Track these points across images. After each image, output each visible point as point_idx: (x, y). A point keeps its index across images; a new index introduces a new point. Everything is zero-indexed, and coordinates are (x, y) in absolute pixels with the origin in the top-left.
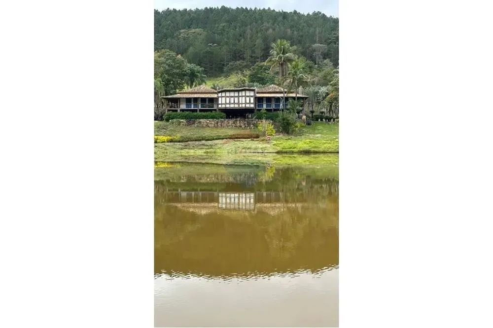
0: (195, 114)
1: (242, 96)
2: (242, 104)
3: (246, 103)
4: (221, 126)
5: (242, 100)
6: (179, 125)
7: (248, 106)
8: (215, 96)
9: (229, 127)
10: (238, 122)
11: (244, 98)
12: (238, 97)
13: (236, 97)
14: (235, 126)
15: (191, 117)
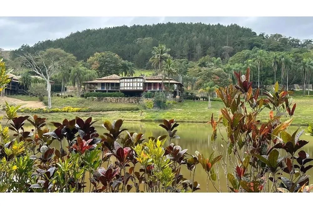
0: (104, 93)
1: (135, 82)
2: (135, 87)
3: (137, 87)
4: (120, 102)
5: (135, 84)
6: (93, 100)
7: (138, 88)
8: (118, 82)
9: (125, 103)
10: (131, 99)
11: (136, 83)
12: (133, 82)
13: (131, 82)
14: (129, 102)
15: (101, 96)
